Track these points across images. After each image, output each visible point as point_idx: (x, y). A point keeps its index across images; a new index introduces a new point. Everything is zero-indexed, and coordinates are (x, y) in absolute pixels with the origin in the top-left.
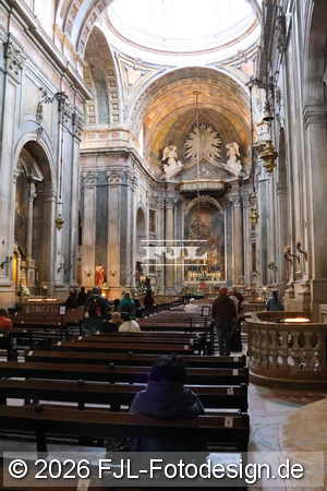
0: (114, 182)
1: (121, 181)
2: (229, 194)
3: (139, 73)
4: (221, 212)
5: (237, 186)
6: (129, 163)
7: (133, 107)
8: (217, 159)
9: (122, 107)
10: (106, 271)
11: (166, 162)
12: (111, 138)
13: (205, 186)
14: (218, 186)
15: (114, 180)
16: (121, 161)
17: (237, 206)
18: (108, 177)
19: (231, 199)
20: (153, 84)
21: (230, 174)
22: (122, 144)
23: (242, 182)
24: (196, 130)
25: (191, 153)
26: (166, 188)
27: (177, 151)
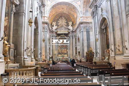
2: (69, 35)
3: (50, 2)
5: (71, 33)
8: (66, 26)
9: (45, 10)
11: (53, 26)
14: (67, 33)
16: (46, 25)
17: (71, 38)
22: (46, 20)
24: (60, 18)
25: (59, 24)
26: (53, 33)
27: (56, 23)
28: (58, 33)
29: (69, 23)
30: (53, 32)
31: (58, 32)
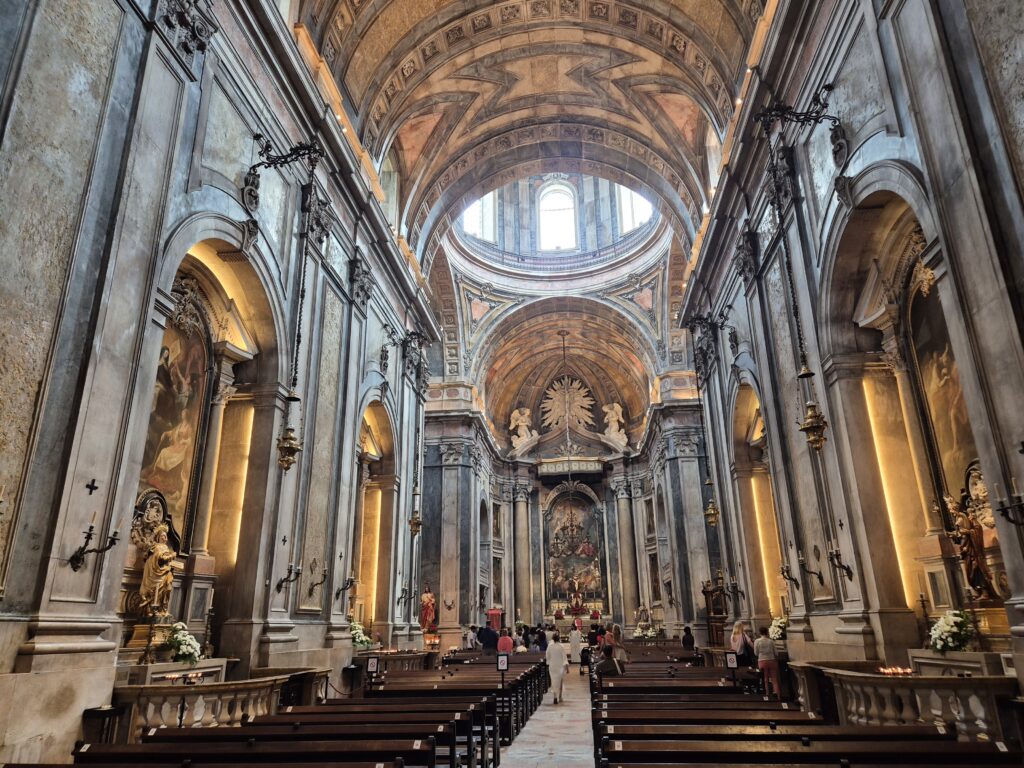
0: (451, 461)
1: (461, 461)
2: (610, 480)
3: (487, 304)
4: (599, 506)
5: (622, 466)
6: (472, 434)
7: (477, 353)
8: (589, 427)
9: (462, 352)
10: (437, 602)
11: (515, 432)
12: (446, 397)
13: (575, 467)
14: (594, 467)
15: (452, 458)
16: (461, 431)
17: (622, 496)
18: (441, 455)
19: (613, 487)
20: (506, 321)
21: (609, 450)
22: (463, 406)
23: (627, 461)
24: (557, 385)
25: (550, 419)
26: (515, 470)
27: (531, 417)
28: (544, 470)
29: (605, 409)
30: (515, 466)
31: (541, 464)
